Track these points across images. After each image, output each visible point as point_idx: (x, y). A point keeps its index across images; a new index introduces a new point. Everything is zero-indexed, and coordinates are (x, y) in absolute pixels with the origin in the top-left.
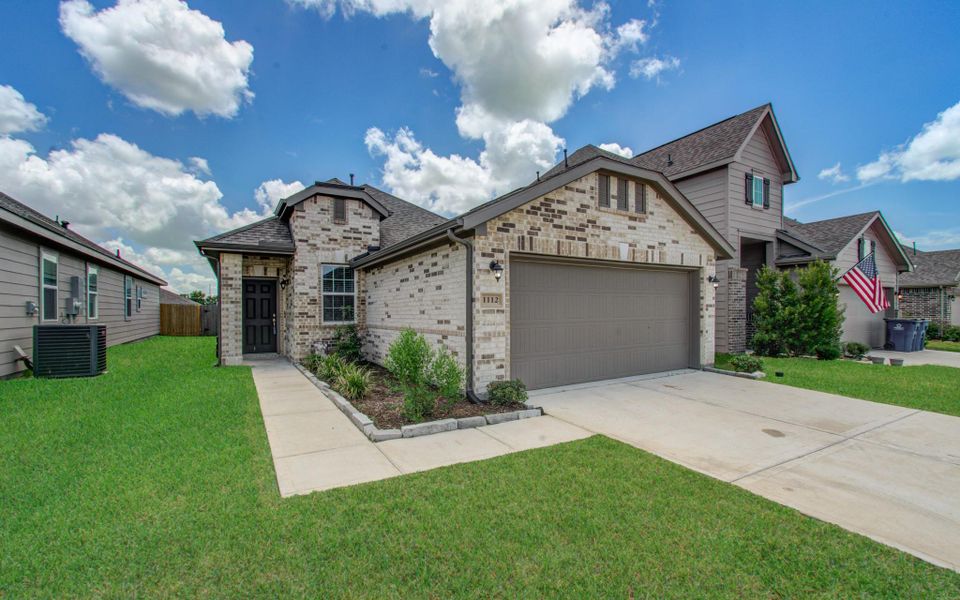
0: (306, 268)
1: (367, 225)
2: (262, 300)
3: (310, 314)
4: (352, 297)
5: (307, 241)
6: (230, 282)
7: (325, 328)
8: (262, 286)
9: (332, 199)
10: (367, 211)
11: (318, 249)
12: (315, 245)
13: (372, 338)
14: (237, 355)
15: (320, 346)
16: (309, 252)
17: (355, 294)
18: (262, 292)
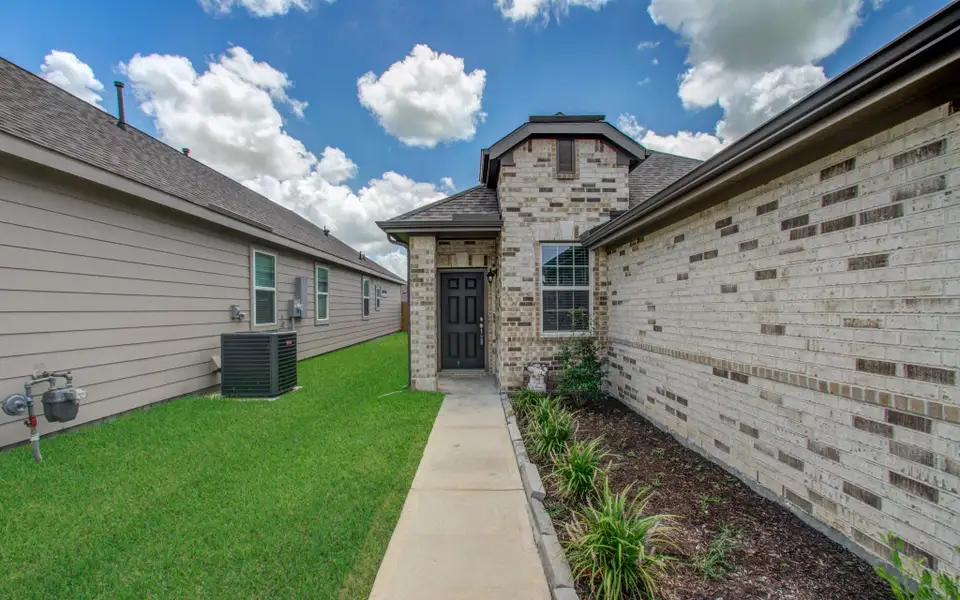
0: (517, 250)
1: (608, 176)
2: (467, 298)
3: (523, 320)
4: (587, 293)
5: (517, 210)
6: (420, 276)
7: (545, 341)
8: (467, 280)
9: (555, 142)
10: (610, 155)
11: (534, 220)
12: (530, 215)
13: (619, 361)
14: (428, 376)
15: (537, 371)
16: (522, 225)
17: (591, 288)
18: (467, 287)
